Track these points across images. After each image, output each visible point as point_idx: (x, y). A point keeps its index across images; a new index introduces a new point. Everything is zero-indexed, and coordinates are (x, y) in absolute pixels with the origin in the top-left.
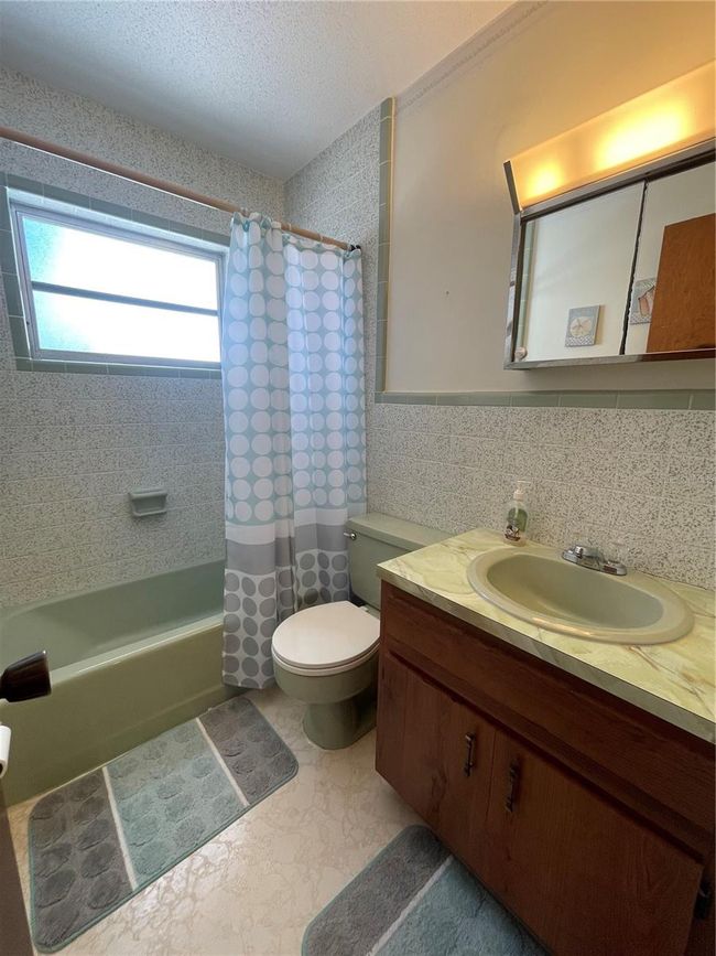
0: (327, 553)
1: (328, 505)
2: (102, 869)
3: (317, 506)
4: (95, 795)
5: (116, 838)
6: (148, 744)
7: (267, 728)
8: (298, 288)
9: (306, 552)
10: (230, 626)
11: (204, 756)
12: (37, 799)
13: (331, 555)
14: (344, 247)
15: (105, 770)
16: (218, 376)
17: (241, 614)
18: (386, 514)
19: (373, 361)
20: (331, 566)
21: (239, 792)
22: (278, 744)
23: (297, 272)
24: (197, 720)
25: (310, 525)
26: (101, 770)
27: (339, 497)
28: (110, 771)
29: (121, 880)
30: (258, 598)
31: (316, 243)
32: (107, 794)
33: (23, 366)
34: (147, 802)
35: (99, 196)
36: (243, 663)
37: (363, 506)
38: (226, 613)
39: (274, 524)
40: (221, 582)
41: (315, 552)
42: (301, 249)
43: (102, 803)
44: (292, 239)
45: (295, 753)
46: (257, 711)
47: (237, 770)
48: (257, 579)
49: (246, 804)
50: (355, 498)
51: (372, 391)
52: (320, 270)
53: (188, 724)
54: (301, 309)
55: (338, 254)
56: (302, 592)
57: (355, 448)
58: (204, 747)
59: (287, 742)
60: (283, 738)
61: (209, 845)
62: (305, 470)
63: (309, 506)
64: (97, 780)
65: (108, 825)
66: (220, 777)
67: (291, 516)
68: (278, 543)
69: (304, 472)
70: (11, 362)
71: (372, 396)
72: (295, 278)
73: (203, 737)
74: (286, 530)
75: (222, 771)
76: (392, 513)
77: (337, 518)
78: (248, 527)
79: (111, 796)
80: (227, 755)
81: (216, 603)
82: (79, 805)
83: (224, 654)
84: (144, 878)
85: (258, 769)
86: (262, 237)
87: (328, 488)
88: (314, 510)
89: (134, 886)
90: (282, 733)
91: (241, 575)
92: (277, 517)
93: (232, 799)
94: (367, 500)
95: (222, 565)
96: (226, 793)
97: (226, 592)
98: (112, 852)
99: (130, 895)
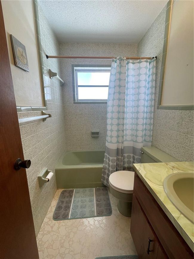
0: (135, 156)
1: (136, 141)
2: (66, 210)
3: (133, 141)
4: (71, 194)
5: (71, 205)
6: (83, 189)
7: (108, 199)
8: (132, 75)
9: (129, 154)
10: (104, 168)
11: (92, 198)
12: (63, 190)
13: (136, 157)
14: (149, 58)
15: (75, 190)
16: (106, 103)
17: (107, 166)
18: (157, 148)
19: (157, 95)
20: (135, 160)
21: (96, 211)
22: (109, 205)
23: (132, 71)
24: (94, 188)
25: (131, 147)
26: (74, 190)
27: (140, 139)
28: (75, 191)
29: (68, 215)
30: (111, 163)
31: (139, 60)
32: (73, 195)
33: (75, 103)
34: (78, 201)
35: (90, 64)
36: (106, 179)
37: (150, 144)
38: (104, 165)
39: (117, 144)
40: (103, 157)
41: (132, 155)
42: (133, 63)
43: (71, 196)
44: (131, 61)
45: (112, 210)
46: (108, 194)
47: (97, 205)
48: (111, 158)
49: (96, 215)
50: (147, 141)
51: (156, 105)
52: (139, 68)
53: (92, 188)
54: (132, 82)
55: (147, 62)
56: (126, 165)
57: (149, 124)
58: (93, 196)
59: (112, 205)
60: (111, 204)
61: (85, 219)
62: (130, 130)
63: (130, 141)
64: (72, 191)
65: (71, 201)
66: (93, 205)
67: (123, 143)
68: (118, 149)
69: (130, 131)
70: (73, 102)
71: (156, 107)
72: (131, 72)
73: (94, 193)
74: (120, 146)
75: (94, 204)
76: (159, 147)
77: (139, 146)
78: (110, 144)
79: (73, 196)
80: (97, 200)
81: (102, 161)
82: (68, 195)
83: (102, 175)
84: (71, 217)
85: (102, 208)
86: (120, 63)
87: (137, 136)
88: (132, 142)
89: (69, 218)
90: (112, 202)
91: (108, 156)
92: (118, 142)
93: (93, 212)
94: (152, 142)
95: (104, 152)
96: (93, 209)
97: (104, 159)
98: (69, 207)
99: (68, 219)
